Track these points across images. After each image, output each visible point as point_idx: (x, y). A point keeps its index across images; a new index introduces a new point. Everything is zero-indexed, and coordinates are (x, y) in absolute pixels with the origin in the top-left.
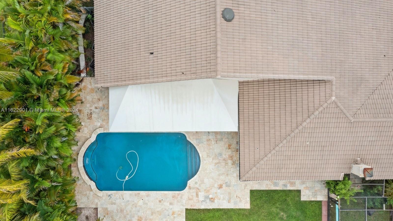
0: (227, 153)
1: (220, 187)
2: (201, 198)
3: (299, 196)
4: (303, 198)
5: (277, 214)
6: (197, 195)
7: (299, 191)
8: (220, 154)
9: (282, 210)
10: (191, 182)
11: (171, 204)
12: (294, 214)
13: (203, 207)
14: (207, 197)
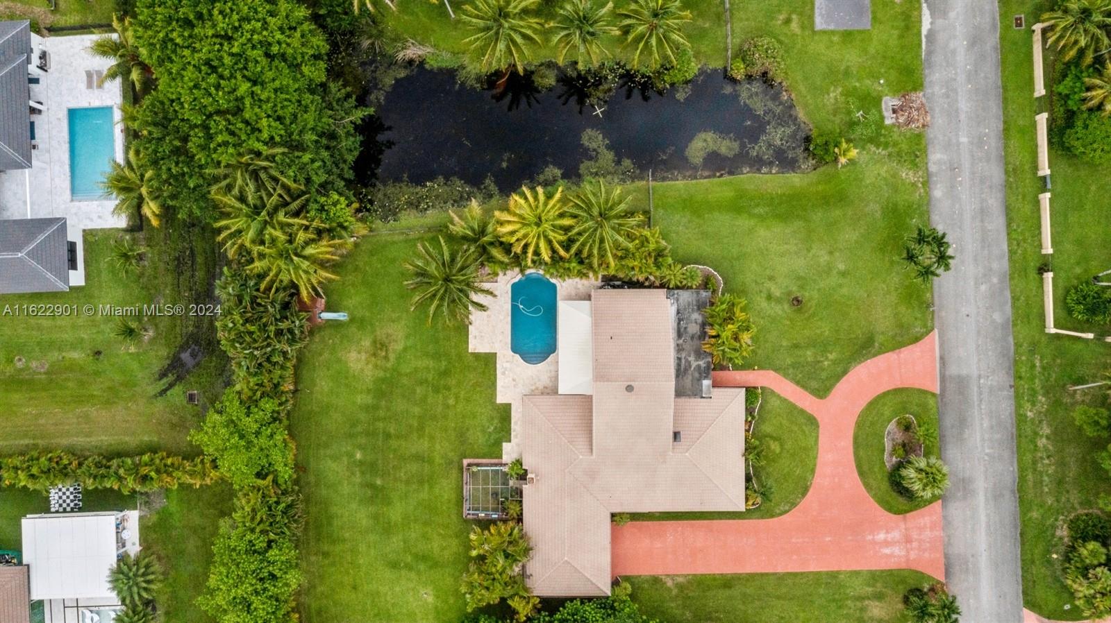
0: (540, 385)
1: (514, 380)
2: (505, 365)
3: (506, 442)
4: (504, 444)
5: (492, 424)
6: (507, 362)
7: (510, 441)
8: (539, 380)
9: (495, 428)
10: (517, 356)
11: (501, 341)
12: (492, 437)
13: (498, 366)
14: (506, 369)
